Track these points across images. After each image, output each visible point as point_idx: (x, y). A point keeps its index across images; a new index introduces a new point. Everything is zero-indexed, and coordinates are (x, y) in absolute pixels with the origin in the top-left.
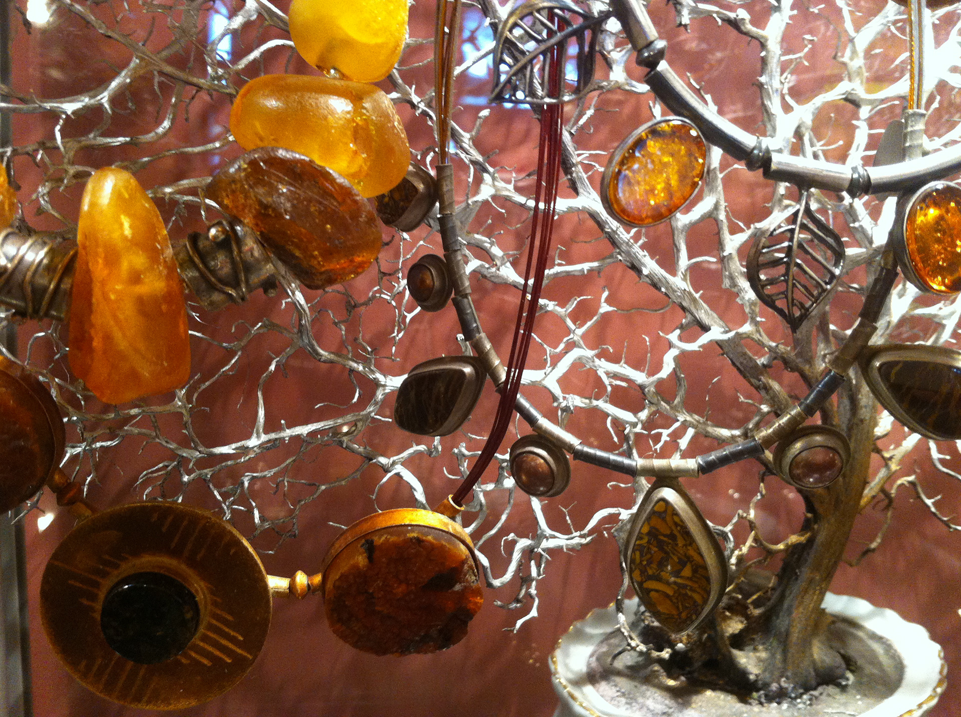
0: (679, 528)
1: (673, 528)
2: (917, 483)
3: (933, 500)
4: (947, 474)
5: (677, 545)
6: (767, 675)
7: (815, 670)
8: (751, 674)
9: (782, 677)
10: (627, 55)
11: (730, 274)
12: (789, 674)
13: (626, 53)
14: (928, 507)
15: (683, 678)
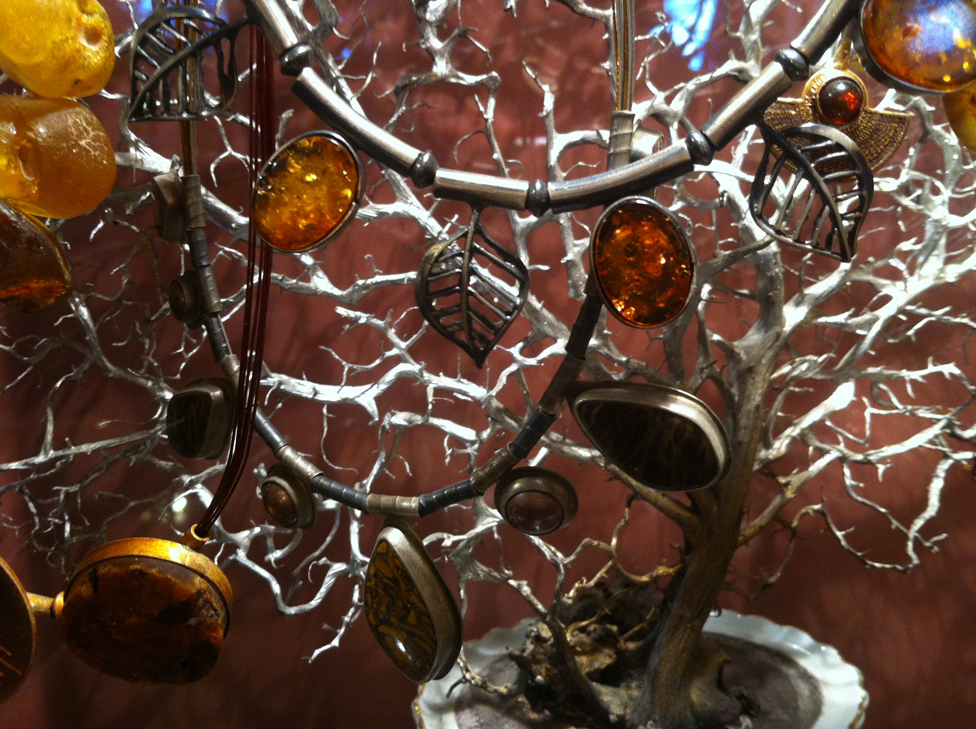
0: (400, 572)
1: (395, 571)
2: (826, 511)
3: (843, 533)
4: (863, 503)
5: (400, 589)
6: (636, 716)
7: (694, 713)
8: (613, 714)
9: (650, 719)
10: (451, 45)
11: (574, 282)
12: (657, 717)
13: (449, 43)
14: (838, 540)
15: (547, 712)
